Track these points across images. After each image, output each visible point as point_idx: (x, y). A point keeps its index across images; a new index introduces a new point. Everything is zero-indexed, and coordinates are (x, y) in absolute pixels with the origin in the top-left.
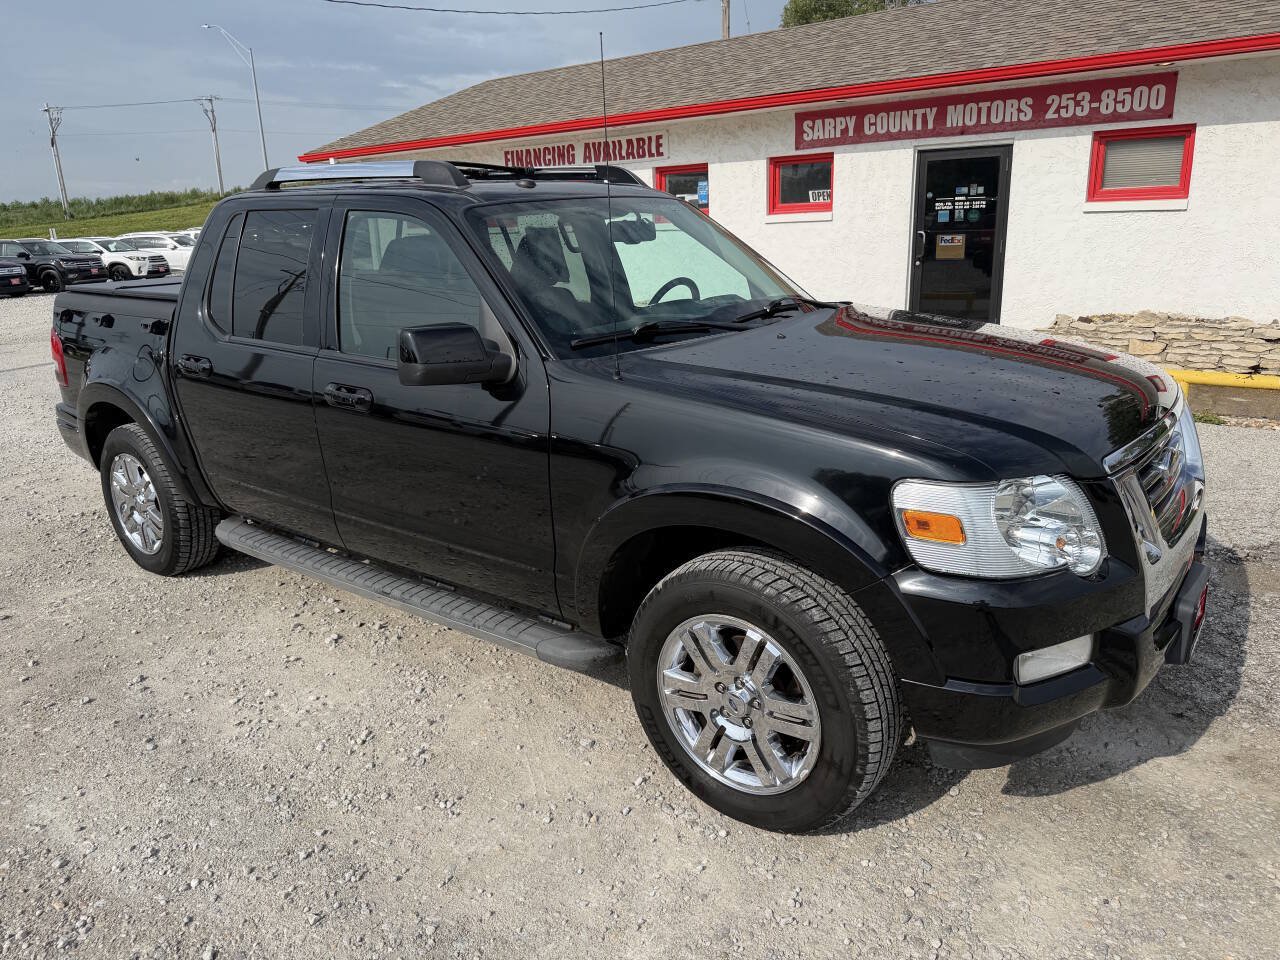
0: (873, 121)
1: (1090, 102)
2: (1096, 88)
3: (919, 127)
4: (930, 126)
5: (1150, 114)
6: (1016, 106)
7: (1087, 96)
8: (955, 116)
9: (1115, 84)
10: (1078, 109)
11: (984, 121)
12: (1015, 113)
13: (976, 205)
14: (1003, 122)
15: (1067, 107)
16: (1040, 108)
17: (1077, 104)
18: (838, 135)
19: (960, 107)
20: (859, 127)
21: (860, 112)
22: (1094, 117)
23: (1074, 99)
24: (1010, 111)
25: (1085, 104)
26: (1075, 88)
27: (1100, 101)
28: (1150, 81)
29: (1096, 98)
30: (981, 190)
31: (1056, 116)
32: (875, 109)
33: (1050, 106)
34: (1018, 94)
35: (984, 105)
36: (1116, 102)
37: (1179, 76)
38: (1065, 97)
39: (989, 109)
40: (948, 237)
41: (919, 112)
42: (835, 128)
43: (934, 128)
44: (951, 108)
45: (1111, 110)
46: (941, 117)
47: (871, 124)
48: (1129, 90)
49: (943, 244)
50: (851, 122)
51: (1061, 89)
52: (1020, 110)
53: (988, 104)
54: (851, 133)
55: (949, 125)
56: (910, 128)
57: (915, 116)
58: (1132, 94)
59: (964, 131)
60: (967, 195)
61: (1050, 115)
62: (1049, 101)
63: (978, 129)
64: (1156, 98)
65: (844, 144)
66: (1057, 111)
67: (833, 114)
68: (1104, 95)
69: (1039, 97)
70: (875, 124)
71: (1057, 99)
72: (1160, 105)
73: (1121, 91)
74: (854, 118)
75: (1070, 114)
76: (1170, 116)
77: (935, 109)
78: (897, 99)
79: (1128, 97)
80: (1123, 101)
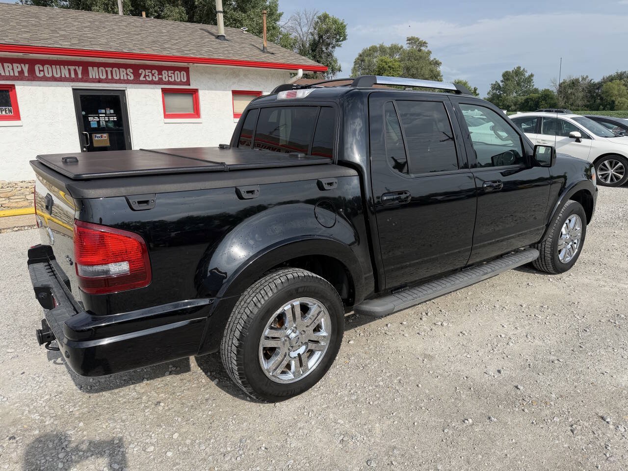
0: (41, 68)
1: (158, 75)
2: (160, 69)
3: (73, 76)
4: (80, 76)
5: (181, 83)
6: (125, 72)
7: (157, 72)
8: (93, 73)
9: (168, 68)
10: (154, 77)
11: (110, 77)
12: (125, 76)
13: (112, 119)
14: (120, 79)
15: (149, 75)
16: (137, 75)
17: (153, 75)
18: (17, 74)
19: (96, 69)
20: (32, 71)
21: (32, 63)
22: (160, 82)
23: (151, 72)
24: (122, 74)
25: (156, 75)
26: (151, 68)
27: (162, 75)
28: (180, 69)
29: (160, 74)
30: (112, 111)
31: (144, 79)
32: (43, 62)
33: (141, 74)
34: (126, 66)
35: (109, 69)
36: (169, 77)
37: (190, 69)
38: (147, 71)
39: (112, 71)
40: (99, 135)
41: (72, 68)
42: (13, 69)
43: (82, 78)
44: (90, 68)
45: (167, 80)
46: (85, 72)
47: (40, 71)
48: (173, 72)
49: (97, 139)
50: (26, 68)
51: (145, 67)
52: (127, 74)
53: (111, 69)
54: (26, 74)
55: (91, 77)
56: (67, 76)
57: (69, 70)
58: (174, 73)
59: (100, 81)
60: (105, 114)
61: (142, 78)
62: (140, 72)
63: (106, 81)
64: (182, 76)
65: (22, 80)
66: (145, 77)
67: (12, 61)
68: (163, 72)
69: (136, 68)
70: (43, 71)
71: (143, 71)
72: (185, 80)
73: (170, 72)
74: (27, 66)
75: (150, 79)
76: (189, 85)
77: (81, 68)
78: (56, 59)
79: (172, 75)
80: (171, 76)
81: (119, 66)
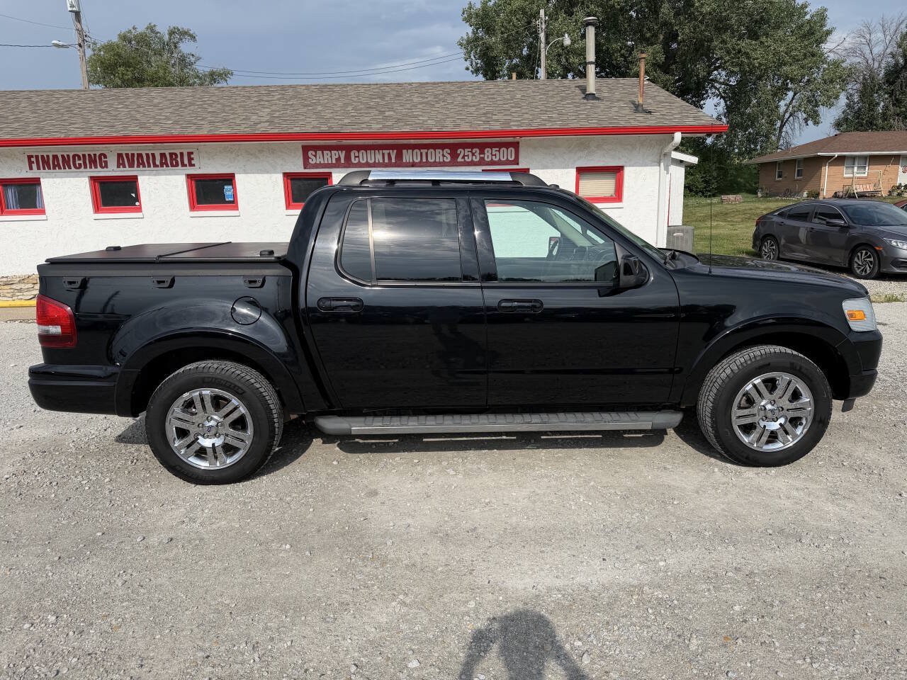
0: (357, 155)
1: (480, 154)
2: (482, 147)
3: (386, 161)
4: (393, 161)
5: (508, 162)
6: (441, 153)
7: (478, 151)
8: (407, 156)
10: (474, 157)
11: (424, 160)
12: (441, 157)
14: (435, 161)
15: (468, 156)
16: (454, 156)
17: (473, 154)
18: (334, 162)
19: (410, 151)
20: (348, 158)
21: (348, 149)
22: (482, 162)
23: (471, 151)
24: (438, 155)
25: (477, 154)
26: (472, 146)
27: (484, 154)
28: (507, 145)
29: (482, 152)
31: (463, 160)
32: (359, 148)
33: (459, 155)
34: (442, 147)
35: (424, 151)
36: (492, 155)
37: (520, 144)
38: (466, 150)
39: (427, 154)
41: (386, 152)
42: (331, 157)
43: (396, 162)
44: (404, 151)
45: (490, 159)
46: (399, 156)
47: (355, 157)
48: (497, 149)
50: (343, 155)
51: (464, 146)
52: (443, 156)
53: (426, 150)
54: (343, 161)
55: (404, 161)
56: (381, 161)
57: (383, 154)
58: (499, 151)
59: (413, 165)
61: (460, 159)
62: (459, 152)
63: (420, 164)
64: (509, 154)
65: (338, 167)
66: (463, 157)
67: (330, 148)
68: (486, 151)
69: (454, 148)
70: (358, 157)
71: (462, 151)
72: (513, 158)
73: (494, 149)
74: (344, 152)
75: (470, 160)
76: (518, 164)
77: (395, 151)
78: (371, 143)
79: (497, 153)
80: (495, 155)
81: (435, 147)
